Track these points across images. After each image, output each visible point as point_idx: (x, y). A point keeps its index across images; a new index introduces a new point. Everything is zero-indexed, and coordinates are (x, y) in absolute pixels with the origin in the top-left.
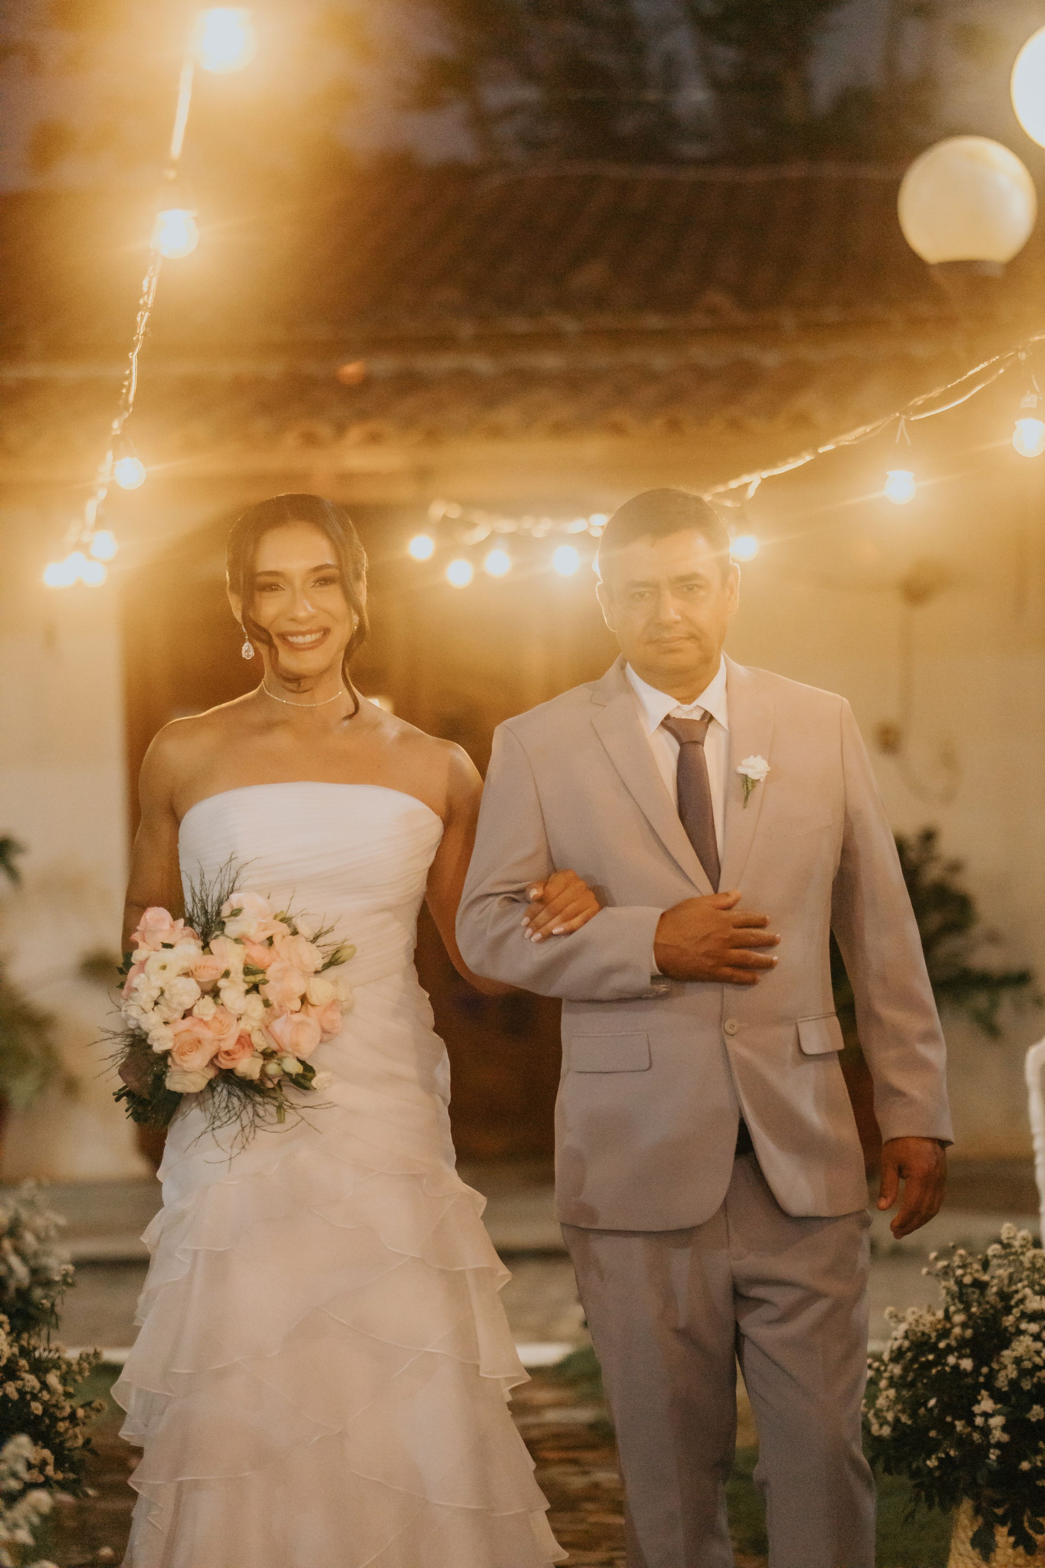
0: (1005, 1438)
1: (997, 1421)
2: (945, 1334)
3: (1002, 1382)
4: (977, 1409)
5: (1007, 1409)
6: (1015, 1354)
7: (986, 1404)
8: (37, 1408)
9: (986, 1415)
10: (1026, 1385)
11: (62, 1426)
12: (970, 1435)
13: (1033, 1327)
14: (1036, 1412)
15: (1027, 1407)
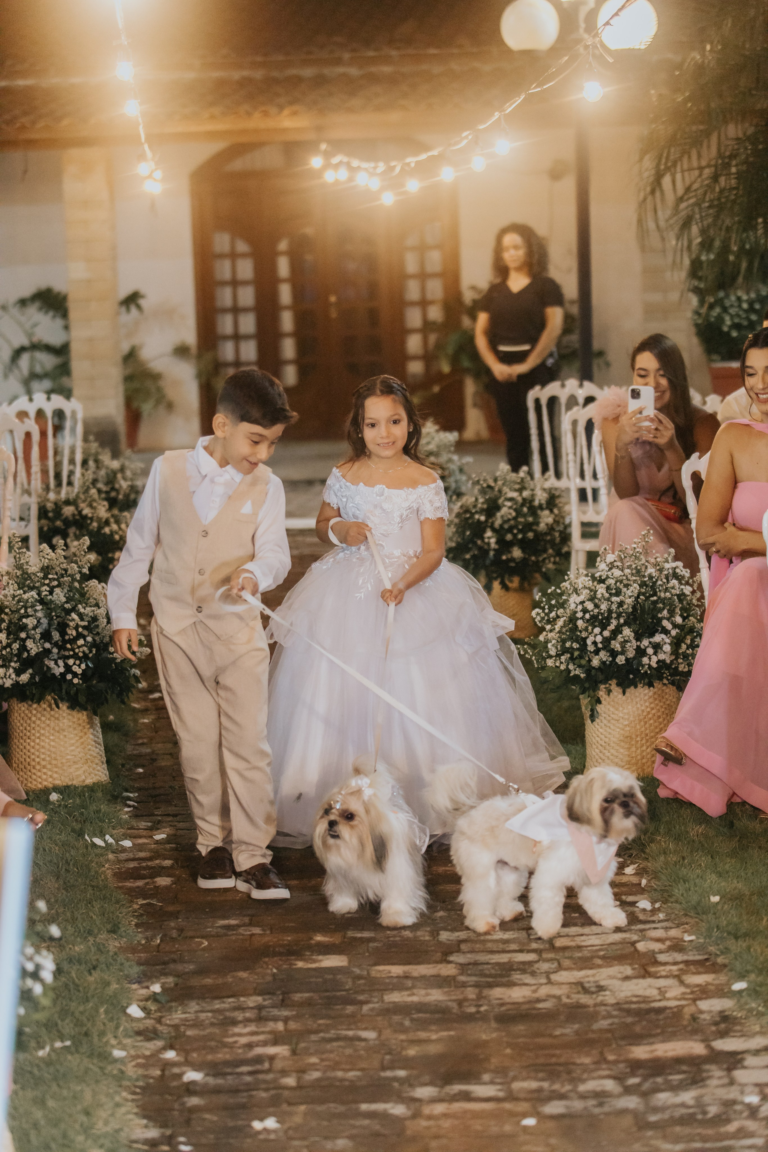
0: (497, 547)
1: (493, 541)
2: (475, 506)
5: (497, 536)
7: (489, 533)
8: (117, 537)
9: (489, 538)
10: (506, 526)
12: (483, 546)
13: (509, 504)
14: (509, 537)
15: (505, 535)
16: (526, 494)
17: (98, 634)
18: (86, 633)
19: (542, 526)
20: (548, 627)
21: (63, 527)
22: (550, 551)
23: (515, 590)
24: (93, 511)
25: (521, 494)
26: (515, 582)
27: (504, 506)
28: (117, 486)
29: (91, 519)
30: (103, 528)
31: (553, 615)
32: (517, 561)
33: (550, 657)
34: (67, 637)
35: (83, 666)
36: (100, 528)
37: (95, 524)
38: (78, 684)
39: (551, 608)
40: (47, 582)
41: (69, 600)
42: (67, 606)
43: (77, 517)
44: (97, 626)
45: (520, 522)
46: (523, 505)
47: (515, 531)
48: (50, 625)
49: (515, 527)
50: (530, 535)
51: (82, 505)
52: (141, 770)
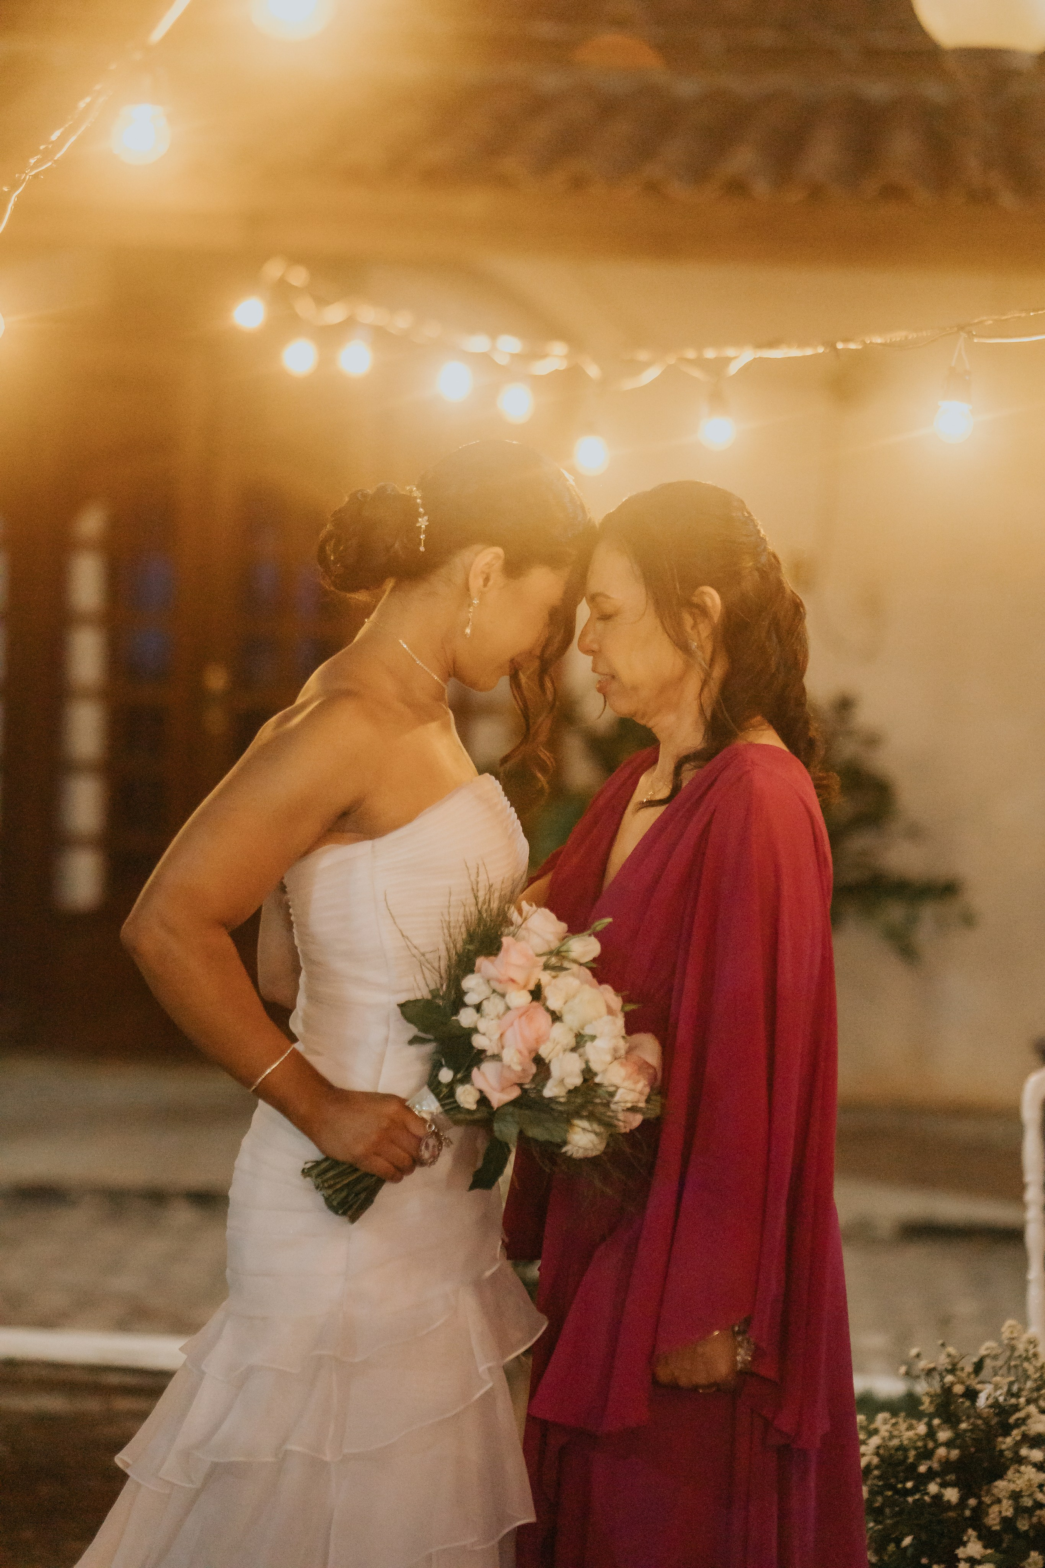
3: (993, 1519)
4: (961, 1552)
6: (1012, 1486)
10: (1023, 1525)
15: (1025, 1555)
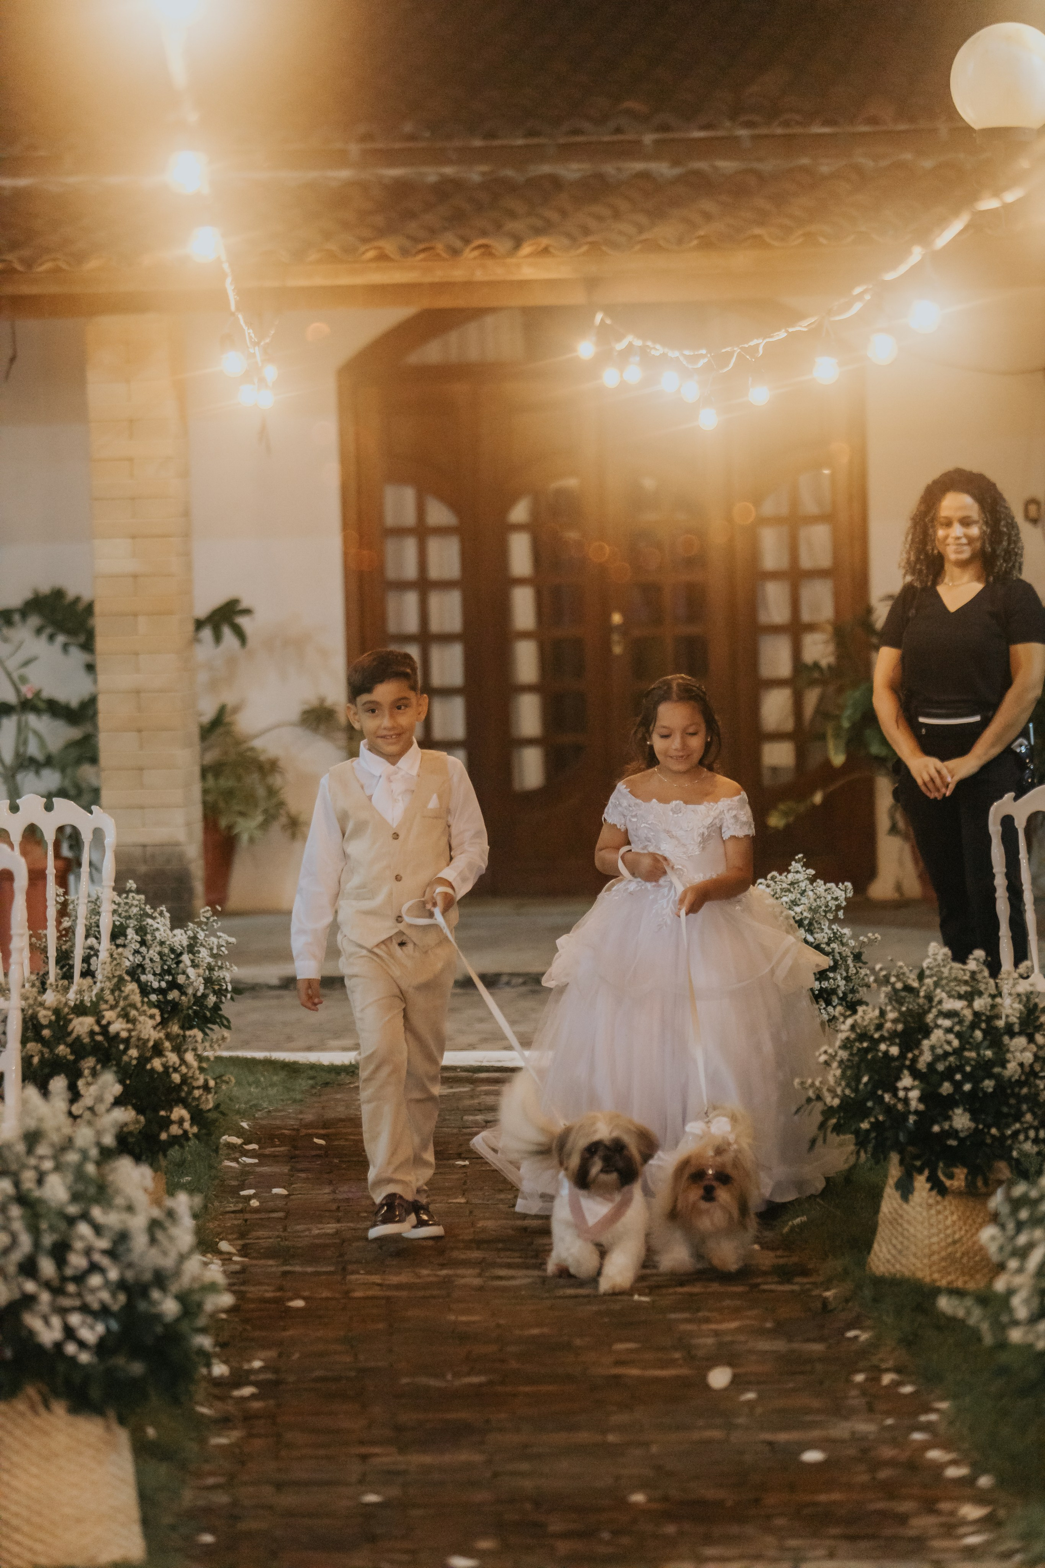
0: (921, 1107)
1: (914, 1094)
2: (879, 1027)
3: (922, 1065)
4: (900, 1085)
5: (922, 1086)
6: (931, 1043)
7: (906, 1081)
8: (176, 1078)
9: (906, 1089)
10: (940, 1067)
11: (197, 1093)
12: (895, 1105)
13: (947, 1023)
14: (946, 1088)
15: (940, 1085)
16: (979, 1004)
17: (130, 1265)
18: (105, 1261)
19: (1012, 1069)
20: (1013, 1264)
21: (71, 1057)
22: (1029, 1117)
23: (959, 1194)
24: (130, 1026)
25: (970, 1005)
26: (959, 1179)
27: (938, 1026)
28: (181, 979)
29: (127, 1041)
30: (149, 1060)
31: (1022, 1239)
32: (962, 1135)
33: (1016, 1323)
34: (69, 1272)
35: (100, 1328)
36: (143, 1060)
37: (134, 1052)
38: (89, 1365)
39: (1020, 1226)
40: (33, 1161)
41: (75, 1197)
42: (73, 1210)
43: (99, 1038)
44: (129, 1250)
45: (968, 1061)
46: (974, 1026)
47: (958, 1077)
48: (37, 1244)
49: (960, 1069)
50: (989, 1085)
51: (109, 1015)
52: (208, 1538)
